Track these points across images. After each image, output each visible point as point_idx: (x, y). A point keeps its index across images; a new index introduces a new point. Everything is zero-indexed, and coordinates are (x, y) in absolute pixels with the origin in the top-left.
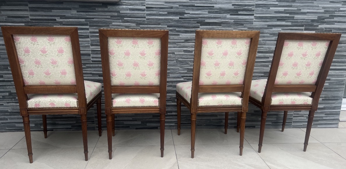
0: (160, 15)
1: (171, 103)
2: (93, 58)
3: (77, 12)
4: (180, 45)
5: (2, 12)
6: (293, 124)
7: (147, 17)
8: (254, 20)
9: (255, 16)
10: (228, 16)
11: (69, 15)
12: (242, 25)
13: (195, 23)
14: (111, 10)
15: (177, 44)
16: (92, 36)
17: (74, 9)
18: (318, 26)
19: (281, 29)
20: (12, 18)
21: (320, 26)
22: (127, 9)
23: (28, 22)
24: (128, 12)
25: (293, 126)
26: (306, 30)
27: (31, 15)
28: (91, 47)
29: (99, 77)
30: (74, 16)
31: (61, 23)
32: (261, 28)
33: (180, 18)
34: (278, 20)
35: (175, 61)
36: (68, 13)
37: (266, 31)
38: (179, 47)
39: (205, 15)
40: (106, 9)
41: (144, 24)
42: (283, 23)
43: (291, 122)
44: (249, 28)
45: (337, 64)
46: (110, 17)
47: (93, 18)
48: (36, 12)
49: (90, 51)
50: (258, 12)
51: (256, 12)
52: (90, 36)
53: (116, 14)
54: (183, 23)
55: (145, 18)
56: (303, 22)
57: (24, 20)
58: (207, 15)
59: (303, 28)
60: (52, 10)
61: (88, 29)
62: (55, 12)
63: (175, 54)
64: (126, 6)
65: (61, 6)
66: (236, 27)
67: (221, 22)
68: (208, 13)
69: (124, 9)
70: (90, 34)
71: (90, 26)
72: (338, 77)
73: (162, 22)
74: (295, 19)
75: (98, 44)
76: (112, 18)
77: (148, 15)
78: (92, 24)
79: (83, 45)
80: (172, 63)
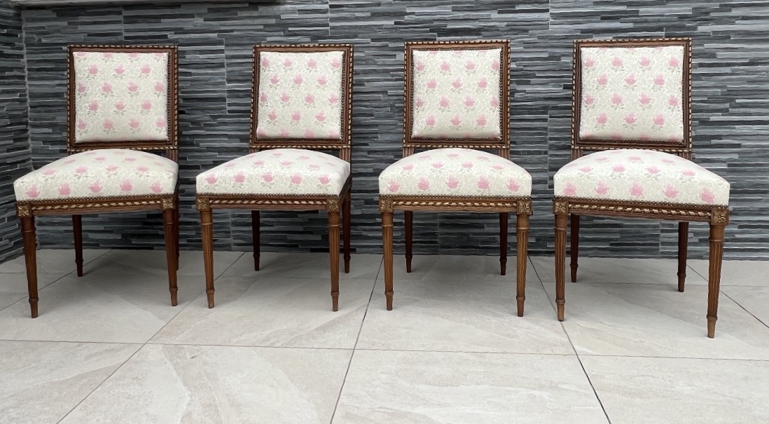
0: (357, 19)
2: (229, 105)
3: (204, 21)
4: (398, 76)
5: (79, 26)
6: (662, 249)
7: (331, 24)
8: (551, 20)
9: (551, 14)
10: (494, 15)
11: (190, 27)
12: (526, 31)
13: (427, 32)
14: (265, 14)
15: (391, 73)
16: (229, 65)
17: (200, 15)
18: (695, 28)
19: (611, 37)
20: (94, 37)
21: (701, 29)
22: (293, 12)
23: (120, 43)
24: (296, 16)
25: (662, 253)
27: (127, 31)
28: (227, 84)
29: (241, 142)
30: (198, 28)
32: (567, 37)
33: (396, 23)
34: (604, 19)
35: (389, 109)
36: (188, 24)
38: (396, 80)
39: (447, 16)
40: (255, 14)
41: (325, 38)
42: (616, 25)
43: (658, 245)
44: (539, 38)
45: (752, 110)
46: (262, 27)
47: (232, 31)
48: (134, 25)
50: (558, 5)
51: (553, 5)
52: (225, 64)
53: (273, 21)
54: (402, 32)
55: (327, 25)
56: (659, 21)
58: (450, 16)
59: (662, 33)
60: (162, 20)
61: (222, 51)
62: (166, 23)
63: (388, 94)
64: (293, 6)
65: (176, 11)
66: (512, 37)
67: (480, 29)
69: (287, 11)
70: (226, 61)
71: (226, 45)
72: (761, 140)
73: (360, 33)
74: (640, 15)
75: (241, 78)
76: (267, 29)
77: (333, 20)
78: (230, 42)
79: (213, 81)
80: (382, 111)
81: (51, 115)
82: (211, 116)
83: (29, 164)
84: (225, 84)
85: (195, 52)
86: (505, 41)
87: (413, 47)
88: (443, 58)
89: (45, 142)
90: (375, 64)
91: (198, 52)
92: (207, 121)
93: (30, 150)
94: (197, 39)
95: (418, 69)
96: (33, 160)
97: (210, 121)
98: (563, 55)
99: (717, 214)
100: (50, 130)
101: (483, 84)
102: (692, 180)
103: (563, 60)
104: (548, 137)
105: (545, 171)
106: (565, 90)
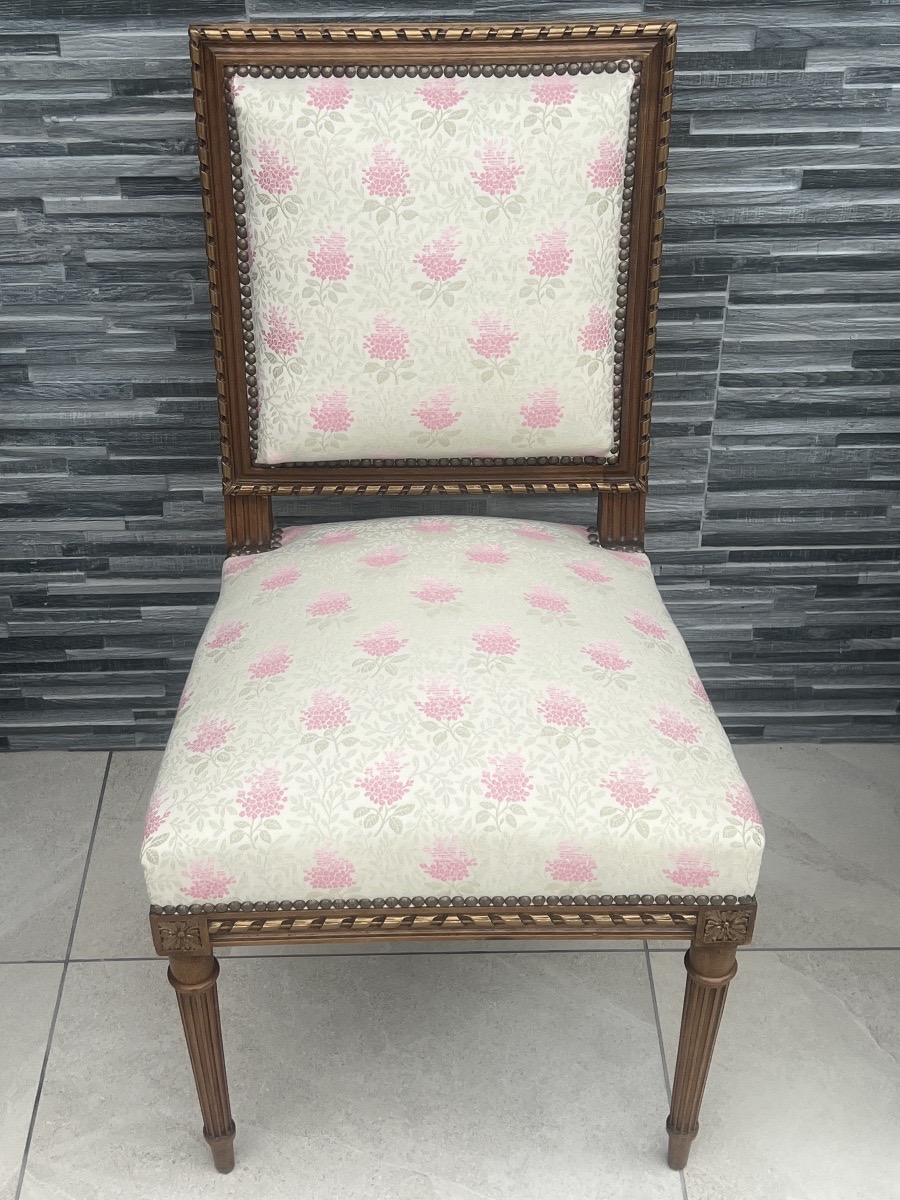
4: (81, 131)
15: (47, 120)
35: (61, 269)
63: (49, 210)
80: (34, 281)
86: (652, 28)
98: (821, 44)
101: (551, 262)
103: (818, 65)
104: (718, 372)
105: (695, 490)
106: (808, 195)
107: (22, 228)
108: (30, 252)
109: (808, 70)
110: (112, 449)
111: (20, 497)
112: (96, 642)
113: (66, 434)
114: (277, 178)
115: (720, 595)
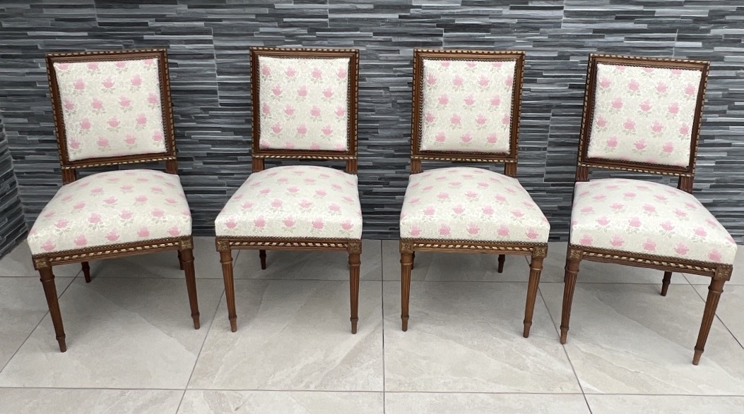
0: (358, 11)
1: (382, 187)
2: (221, 97)
3: (189, 8)
4: (401, 72)
5: (44, 10)
7: (331, 16)
8: (564, 18)
9: (565, 11)
10: (506, 11)
11: (174, 14)
12: (537, 29)
13: (433, 27)
14: (256, 2)
15: (394, 69)
16: (219, 56)
18: (708, 31)
19: (623, 38)
21: (714, 32)
22: (288, 1)
23: (94, 29)
24: (291, 4)
26: (680, 39)
27: (100, 16)
28: (217, 76)
29: (235, 135)
30: (182, 15)
31: (157, 31)
32: (578, 37)
33: (400, 17)
34: (618, 19)
35: (390, 104)
36: (170, 11)
37: (589, 42)
38: (399, 76)
39: (455, 11)
40: (246, 1)
41: (324, 30)
42: (630, 25)
44: (550, 36)
46: (254, 17)
47: (220, 20)
48: (108, 10)
49: (215, 84)
50: (573, 2)
51: (569, 2)
52: (215, 55)
53: (267, 11)
54: (407, 26)
55: (326, 17)
56: (673, 22)
57: (86, 25)
58: (459, 11)
59: (675, 35)
60: (140, 6)
61: (210, 42)
62: (145, 9)
63: (391, 90)
66: (522, 34)
67: (489, 25)
68: (462, 5)
70: (215, 52)
71: (215, 35)
73: (361, 26)
74: (656, 15)
75: (233, 70)
76: (259, 19)
77: (332, 11)
78: (218, 32)
79: (203, 73)
80: (383, 107)
81: (24, 105)
82: (201, 108)
83: (8, 155)
84: (215, 76)
85: (180, 42)
87: (424, 55)
88: (456, 72)
89: (21, 132)
90: (378, 59)
91: (184, 42)
92: (198, 113)
93: (6, 140)
94: (181, 28)
95: (429, 82)
96: (10, 150)
97: (202, 113)
98: (573, 55)
99: (721, 270)
100: (26, 120)
101: (496, 102)
102: (704, 241)
103: (572, 60)
104: (548, 134)
105: (543, 166)
106: (571, 90)
107: (383, 94)
108: (384, 100)
109: (571, 60)
110: (396, 151)
111: (371, 164)
112: (382, 206)
113: (384, 146)
114: (432, 81)
115: (551, 196)
